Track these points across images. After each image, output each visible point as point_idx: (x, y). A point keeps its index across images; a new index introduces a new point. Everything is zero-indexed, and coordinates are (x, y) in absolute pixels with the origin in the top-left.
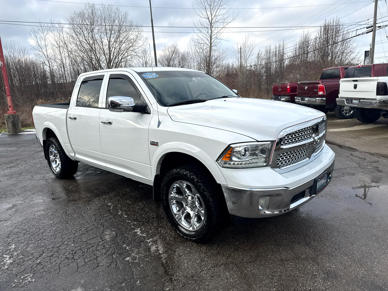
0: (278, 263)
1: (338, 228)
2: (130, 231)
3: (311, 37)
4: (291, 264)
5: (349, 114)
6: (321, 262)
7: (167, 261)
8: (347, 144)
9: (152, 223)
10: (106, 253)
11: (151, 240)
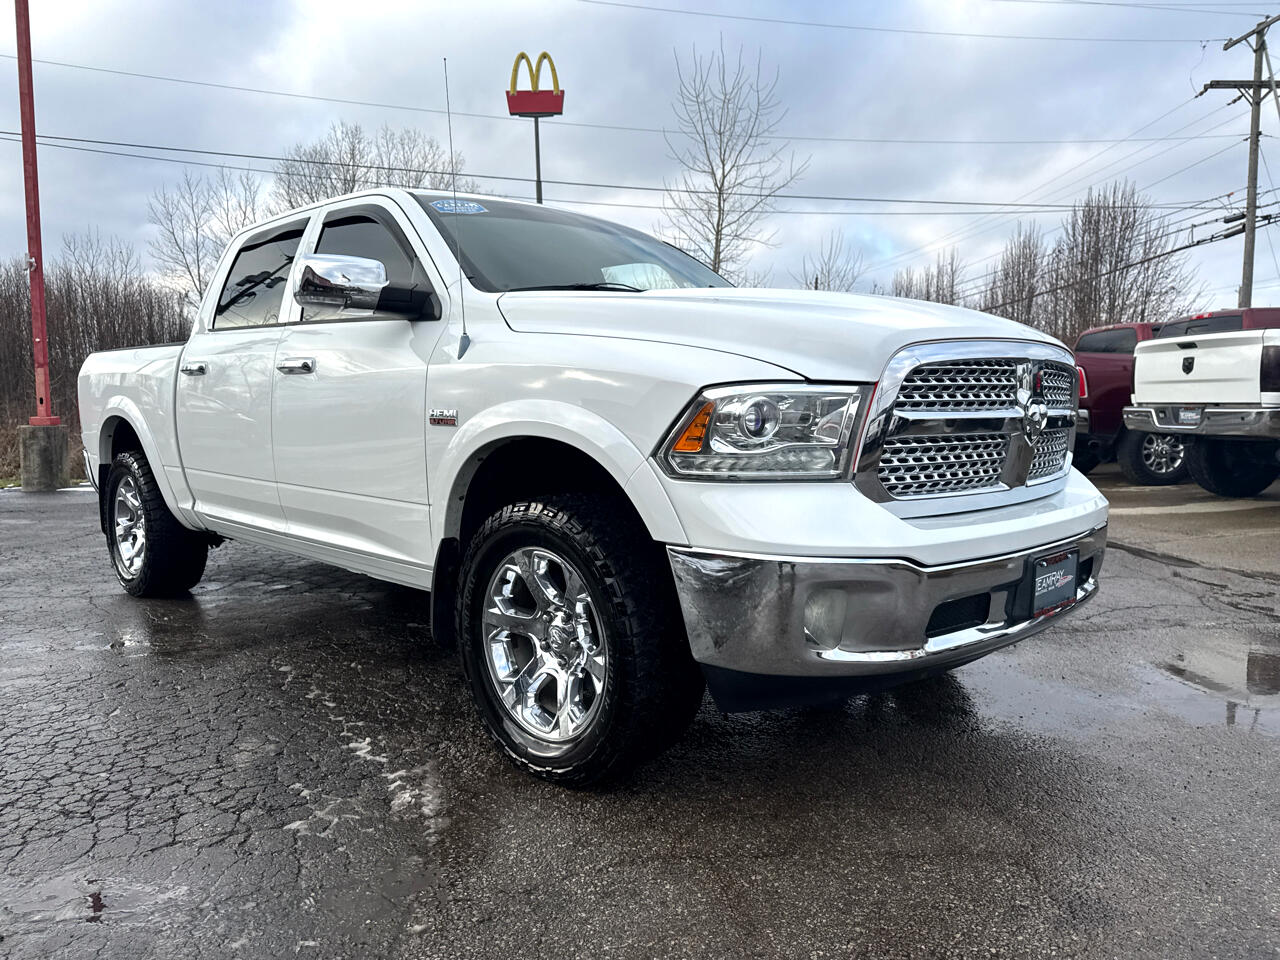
0: (875, 862)
1: (1119, 768)
2: (333, 744)
3: (1042, 244)
4: (927, 867)
5: (1168, 468)
6: (1047, 870)
7: (443, 841)
8: (1160, 548)
9: (422, 727)
10: (217, 803)
11: (402, 773)
